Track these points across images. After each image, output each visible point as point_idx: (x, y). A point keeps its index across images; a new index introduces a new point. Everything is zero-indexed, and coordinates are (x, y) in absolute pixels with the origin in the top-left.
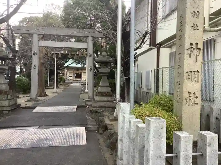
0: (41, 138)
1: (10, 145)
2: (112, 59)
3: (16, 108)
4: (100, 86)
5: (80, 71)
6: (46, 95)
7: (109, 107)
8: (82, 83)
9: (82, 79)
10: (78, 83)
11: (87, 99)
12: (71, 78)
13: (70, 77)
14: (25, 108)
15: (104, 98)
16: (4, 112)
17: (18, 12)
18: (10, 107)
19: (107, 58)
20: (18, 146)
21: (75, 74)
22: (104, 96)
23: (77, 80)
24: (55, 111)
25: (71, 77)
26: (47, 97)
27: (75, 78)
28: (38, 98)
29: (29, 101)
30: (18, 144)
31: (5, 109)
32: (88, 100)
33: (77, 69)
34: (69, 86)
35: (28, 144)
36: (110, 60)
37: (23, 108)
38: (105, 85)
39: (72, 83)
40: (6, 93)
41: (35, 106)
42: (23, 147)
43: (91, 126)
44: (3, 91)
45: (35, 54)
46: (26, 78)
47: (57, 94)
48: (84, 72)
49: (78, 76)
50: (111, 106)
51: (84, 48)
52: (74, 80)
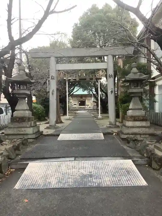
0: (84, 175)
1: (50, 183)
2: (145, 76)
3: (39, 136)
4: (131, 109)
5: (84, 98)
6: (61, 122)
7: (146, 134)
8: (86, 110)
9: (87, 106)
10: (83, 110)
11: (108, 126)
12: (75, 106)
13: (74, 104)
14: (48, 135)
15: (138, 124)
16: (29, 140)
17: (36, 33)
18: (34, 135)
19: (140, 75)
20: (60, 186)
21: (79, 101)
22: (137, 120)
23: (81, 108)
24: (81, 139)
25: (76, 104)
26: (63, 124)
27: (79, 106)
28: (57, 125)
29: (48, 128)
30: (59, 182)
31: (30, 137)
32: (110, 126)
33: (81, 96)
34: (76, 113)
35: (70, 183)
36: (144, 77)
37: (45, 136)
38: (137, 107)
39: (78, 110)
40: (29, 119)
41: (58, 133)
42: (66, 186)
43: (137, 158)
44: (26, 117)
45: (53, 78)
46: (40, 106)
47: (71, 121)
48: (88, 99)
49: (83, 103)
50: (147, 133)
51: (103, 69)
52: (79, 108)
